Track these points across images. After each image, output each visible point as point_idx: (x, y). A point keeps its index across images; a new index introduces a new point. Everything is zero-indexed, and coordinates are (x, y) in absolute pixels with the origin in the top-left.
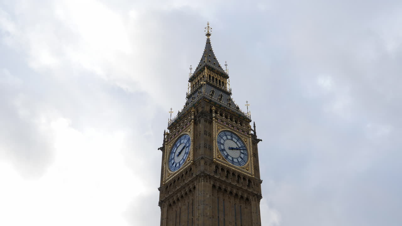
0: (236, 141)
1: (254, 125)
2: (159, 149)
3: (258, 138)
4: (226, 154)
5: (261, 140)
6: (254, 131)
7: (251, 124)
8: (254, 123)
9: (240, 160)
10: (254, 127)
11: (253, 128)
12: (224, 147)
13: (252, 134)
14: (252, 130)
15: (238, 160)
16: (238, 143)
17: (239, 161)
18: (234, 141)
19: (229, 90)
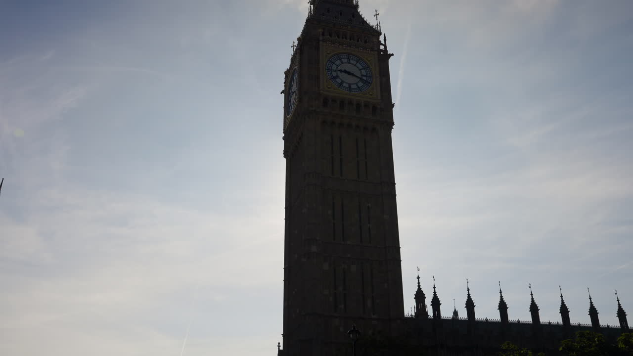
0: (355, 63)
1: (385, 37)
2: (281, 93)
3: (388, 53)
4: (347, 86)
5: (393, 55)
6: (385, 46)
7: (381, 38)
8: (385, 35)
9: (360, 84)
10: (385, 40)
11: (383, 42)
12: (341, 79)
13: (382, 50)
14: (382, 44)
15: (357, 85)
16: (358, 65)
17: (360, 86)
18: (352, 64)
19: (354, 2)
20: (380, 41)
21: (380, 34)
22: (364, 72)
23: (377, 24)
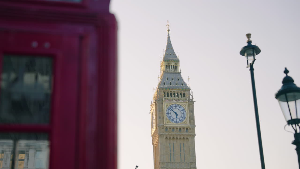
1: (192, 92)
5: (195, 101)
8: (192, 90)
12: (171, 115)
13: (191, 99)
14: (191, 95)
15: (180, 119)
16: (180, 109)
18: (177, 109)
19: (179, 70)
20: (190, 93)
21: (190, 89)
22: (182, 112)
23: (189, 84)
